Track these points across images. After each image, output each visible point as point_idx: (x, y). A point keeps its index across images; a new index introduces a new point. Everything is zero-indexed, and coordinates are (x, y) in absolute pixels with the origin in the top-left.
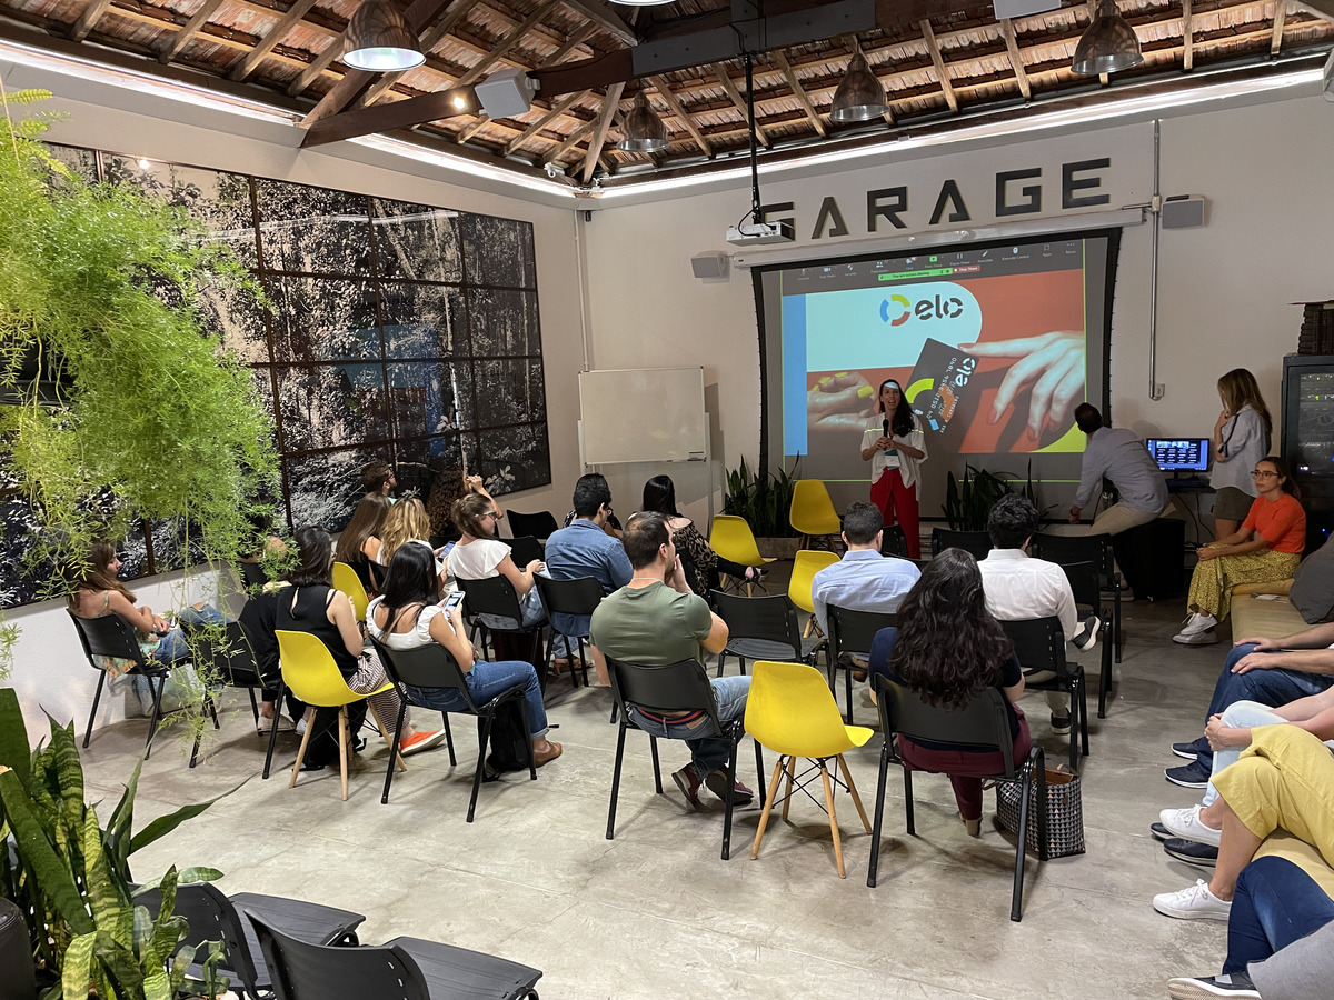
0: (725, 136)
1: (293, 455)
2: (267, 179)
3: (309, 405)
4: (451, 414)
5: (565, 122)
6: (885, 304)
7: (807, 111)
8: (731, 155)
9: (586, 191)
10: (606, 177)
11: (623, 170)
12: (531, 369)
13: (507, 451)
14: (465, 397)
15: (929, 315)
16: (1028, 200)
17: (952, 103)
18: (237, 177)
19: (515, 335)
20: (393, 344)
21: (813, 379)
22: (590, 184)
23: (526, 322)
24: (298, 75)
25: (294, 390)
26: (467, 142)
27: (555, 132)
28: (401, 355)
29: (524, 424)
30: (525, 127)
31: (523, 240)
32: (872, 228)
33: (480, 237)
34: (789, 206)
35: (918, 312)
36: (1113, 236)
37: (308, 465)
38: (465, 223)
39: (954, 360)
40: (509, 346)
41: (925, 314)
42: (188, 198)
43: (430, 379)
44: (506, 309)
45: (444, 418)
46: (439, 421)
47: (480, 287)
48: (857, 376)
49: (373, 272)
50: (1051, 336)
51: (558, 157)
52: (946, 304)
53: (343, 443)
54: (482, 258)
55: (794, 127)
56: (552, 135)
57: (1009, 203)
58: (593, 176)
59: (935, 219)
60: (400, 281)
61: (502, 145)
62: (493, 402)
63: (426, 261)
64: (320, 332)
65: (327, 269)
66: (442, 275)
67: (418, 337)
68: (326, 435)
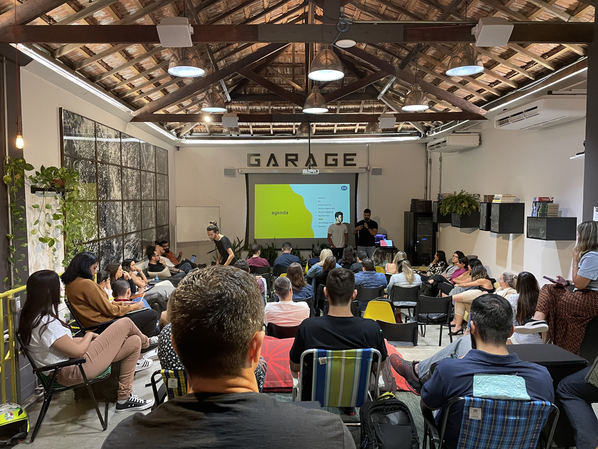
7: (271, 127)
8: (238, 136)
9: (180, 139)
12: (166, 204)
13: (161, 236)
14: (155, 215)
17: (314, 131)
19: (164, 192)
23: (166, 187)
28: (144, 198)
29: (165, 225)
31: (166, 157)
32: (287, 165)
33: (159, 155)
34: (259, 155)
36: (357, 175)
37: (127, 238)
38: (156, 150)
40: (163, 196)
43: (149, 207)
44: (163, 182)
45: (151, 222)
47: (158, 173)
49: (140, 167)
51: (177, 128)
53: (133, 230)
54: (158, 163)
59: (307, 165)
62: (160, 216)
63: (149, 164)
64: (130, 189)
65: (132, 166)
66: (151, 169)
67: (147, 191)
68: (130, 228)
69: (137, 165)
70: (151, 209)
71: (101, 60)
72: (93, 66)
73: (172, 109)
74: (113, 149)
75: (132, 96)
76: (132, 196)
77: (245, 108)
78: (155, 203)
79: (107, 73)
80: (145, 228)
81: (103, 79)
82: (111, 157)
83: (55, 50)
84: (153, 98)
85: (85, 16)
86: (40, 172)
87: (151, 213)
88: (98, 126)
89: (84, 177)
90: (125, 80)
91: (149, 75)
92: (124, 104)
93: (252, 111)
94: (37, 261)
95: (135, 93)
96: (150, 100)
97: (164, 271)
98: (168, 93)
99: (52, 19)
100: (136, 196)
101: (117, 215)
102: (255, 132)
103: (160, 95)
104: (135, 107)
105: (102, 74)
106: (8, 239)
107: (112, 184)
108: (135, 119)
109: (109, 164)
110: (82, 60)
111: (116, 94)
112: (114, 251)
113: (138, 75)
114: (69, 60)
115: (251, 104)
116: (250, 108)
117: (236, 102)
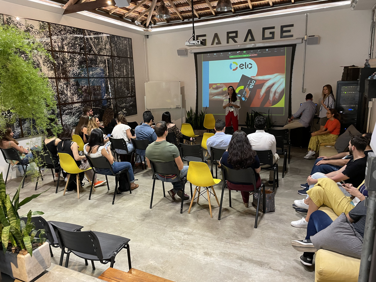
0: (187, 14)
1: (63, 104)
2: (53, 24)
3: (67, 90)
4: (108, 93)
5: (141, 9)
6: (231, 64)
7: (210, 8)
8: (189, 20)
9: (147, 29)
10: (153, 25)
11: (157, 23)
12: (131, 81)
13: (124, 104)
14: (112, 89)
15: (243, 68)
16: (271, 36)
17: (251, 7)
18: (45, 23)
19: (126, 71)
20: (91, 73)
21: (211, 85)
22: (148, 27)
23: (130, 67)
25: (62, 85)
26: (112, 14)
27: (138, 12)
28: (93, 76)
29: (129, 97)
30: (129, 10)
31: (129, 43)
32: (228, 42)
33: (116, 42)
34: (205, 36)
35: (240, 67)
36: (294, 46)
37: (67, 107)
38: (112, 38)
39: (250, 81)
40: (125, 74)
41: (242, 67)
42: (30, 29)
43: (102, 83)
44: (124, 63)
45: (106, 94)
46: (105, 95)
47: (116, 57)
48: (223, 85)
49: (85, 52)
50: (276, 74)
51: (139, 19)
52: (248, 65)
53: (77, 101)
54: (117, 48)
55: (206, 12)
56: (137, 13)
57: (266, 36)
58: (149, 25)
59: (245, 41)
60: (93, 55)
61: (122, 15)
62: (120, 90)
63: (100, 49)
64: (70, 69)
65: (71, 50)
66: (105, 53)
67: (98, 71)
68: (72, 99)
70: (106, 85)
76: (73, 74)
100: (80, 74)
102: (201, 15)
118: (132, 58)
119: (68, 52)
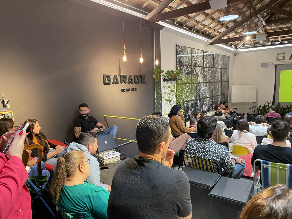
3: (206, 90)
9: (237, 50)
10: (242, 47)
11: (245, 46)
12: (227, 84)
13: (224, 99)
14: (220, 89)
18: (202, 51)
23: (227, 75)
24: (211, 33)
25: (205, 87)
28: (215, 81)
29: (226, 94)
31: (229, 60)
33: (224, 59)
34: (284, 53)
37: (205, 100)
40: (225, 80)
47: (223, 69)
51: (235, 44)
54: (224, 63)
58: (239, 47)
60: (215, 68)
62: (223, 90)
63: (218, 64)
64: (208, 77)
65: (209, 66)
66: (219, 66)
67: (217, 78)
68: (207, 95)
69: (212, 66)
70: (218, 87)
71: (194, 19)
72: (191, 23)
73: (232, 35)
74: (200, 59)
75: (210, 32)
76: (208, 80)
77: (276, 27)
78: (221, 83)
79: (197, 25)
80: (215, 96)
81: (195, 28)
82: (198, 63)
83: (174, 20)
84: (221, 31)
85: (185, 2)
86: (167, 73)
87: (218, 88)
88: (193, 50)
89: (185, 73)
90: (206, 26)
91: (218, 21)
92: (206, 37)
93: (280, 29)
94: (165, 108)
95: (212, 31)
96: (219, 33)
97: (222, 116)
98: (229, 27)
99: (172, 7)
100: (210, 80)
101: (200, 90)
102: (282, 40)
103: (224, 29)
104: (212, 37)
105: (195, 25)
106: (155, 100)
107: (198, 75)
108: (211, 44)
109: (197, 67)
110: (186, 21)
111: (202, 33)
112: (198, 106)
113: (212, 22)
114: (180, 23)
115: (279, 25)
116: (279, 27)
117: (269, 25)
118: (229, 69)
119: (208, 67)
